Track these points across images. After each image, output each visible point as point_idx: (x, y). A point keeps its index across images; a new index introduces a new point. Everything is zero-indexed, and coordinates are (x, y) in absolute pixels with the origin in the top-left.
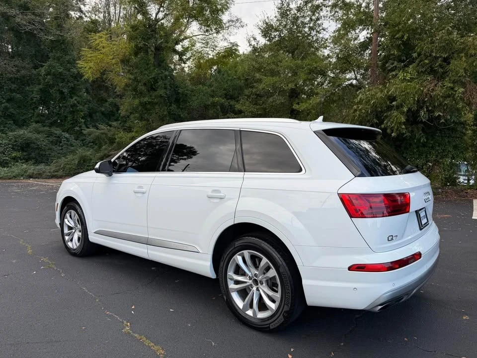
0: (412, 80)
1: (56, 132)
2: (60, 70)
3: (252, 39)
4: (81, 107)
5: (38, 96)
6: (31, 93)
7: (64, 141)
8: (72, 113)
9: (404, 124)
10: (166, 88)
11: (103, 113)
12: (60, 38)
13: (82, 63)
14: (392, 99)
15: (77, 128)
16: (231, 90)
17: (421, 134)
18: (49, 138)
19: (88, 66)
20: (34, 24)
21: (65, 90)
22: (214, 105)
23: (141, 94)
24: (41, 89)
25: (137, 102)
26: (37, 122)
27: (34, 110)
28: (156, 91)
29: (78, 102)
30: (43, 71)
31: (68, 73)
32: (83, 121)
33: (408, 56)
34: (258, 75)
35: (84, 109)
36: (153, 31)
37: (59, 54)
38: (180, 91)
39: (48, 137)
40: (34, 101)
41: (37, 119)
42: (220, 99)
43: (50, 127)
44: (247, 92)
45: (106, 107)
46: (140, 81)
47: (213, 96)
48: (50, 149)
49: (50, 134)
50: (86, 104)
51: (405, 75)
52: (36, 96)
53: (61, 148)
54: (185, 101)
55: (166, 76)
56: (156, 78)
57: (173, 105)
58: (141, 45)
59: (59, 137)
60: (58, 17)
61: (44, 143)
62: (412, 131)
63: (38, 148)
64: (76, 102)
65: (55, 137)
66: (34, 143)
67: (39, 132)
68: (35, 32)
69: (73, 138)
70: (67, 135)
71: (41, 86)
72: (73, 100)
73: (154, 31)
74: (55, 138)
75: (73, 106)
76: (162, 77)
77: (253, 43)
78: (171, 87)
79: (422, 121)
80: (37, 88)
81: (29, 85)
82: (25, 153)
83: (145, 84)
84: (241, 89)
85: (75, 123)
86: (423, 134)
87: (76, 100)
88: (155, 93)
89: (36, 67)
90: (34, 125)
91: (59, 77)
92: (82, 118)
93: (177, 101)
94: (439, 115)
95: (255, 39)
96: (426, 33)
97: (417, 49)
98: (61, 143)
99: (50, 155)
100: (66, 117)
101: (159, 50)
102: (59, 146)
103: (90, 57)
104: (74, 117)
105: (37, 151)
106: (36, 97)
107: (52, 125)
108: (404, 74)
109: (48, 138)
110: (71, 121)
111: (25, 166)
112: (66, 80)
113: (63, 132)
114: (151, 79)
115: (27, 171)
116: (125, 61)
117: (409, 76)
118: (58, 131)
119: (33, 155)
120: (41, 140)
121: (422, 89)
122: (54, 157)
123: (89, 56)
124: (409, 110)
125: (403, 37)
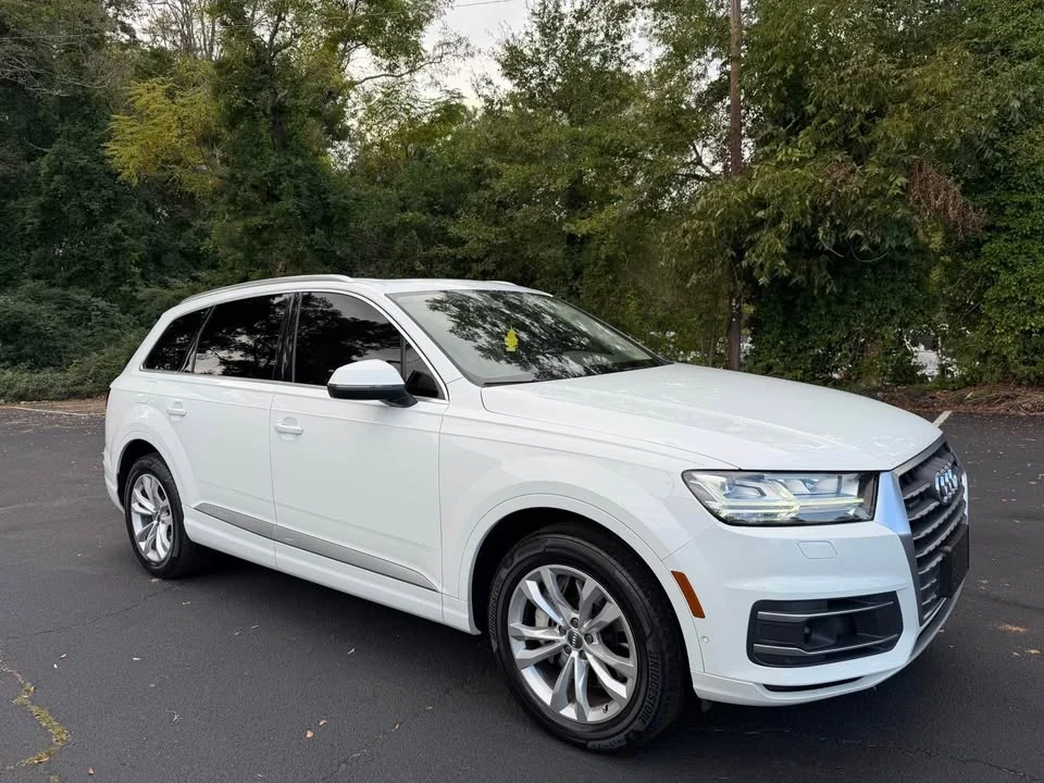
0: (802, 162)
1: (77, 297)
2: (82, 163)
3: (483, 83)
4: (132, 241)
5: (35, 220)
6: (19, 214)
7: (97, 316)
8: (113, 254)
9: (784, 256)
10: (299, 195)
11: (182, 253)
12: (80, 92)
13: (113, 147)
14: (760, 203)
15: (125, 288)
16: (442, 195)
17: (825, 277)
18: (64, 312)
19: (127, 153)
20: (18, 65)
21: (95, 206)
22: (405, 227)
23: (248, 209)
24: (42, 205)
25: (239, 226)
26: (36, 277)
27: (28, 251)
28: (279, 200)
29: (125, 231)
30: (43, 165)
31: (99, 167)
32: (137, 270)
33: (799, 110)
34: (490, 161)
35: (139, 247)
36: (265, 72)
37: (78, 128)
38: (332, 199)
39: (61, 309)
40: (27, 232)
41: (36, 271)
42: (417, 213)
43: (65, 287)
44: (473, 197)
45: (189, 238)
46: (242, 183)
47: (403, 209)
48: (65, 335)
49: (64, 304)
50: (143, 234)
51: (790, 151)
52: (32, 221)
53: (89, 332)
54: (344, 222)
55: (299, 170)
56: (277, 174)
57: (317, 230)
58: (239, 103)
59: (85, 309)
60: (71, 46)
61: (53, 324)
62: (808, 272)
63: (39, 335)
64: (120, 231)
65: (77, 308)
66: (29, 324)
67: (39, 300)
68: (21, 81)
69: (117, 309)
70: (103, 304)
71: (41, 199)
72: (113, 228)
73: (269, 71)
74: (75, 312)
75: (116, 239)
76: (288, 171)
77: (486, 92)
78: (312, 191)
79: (823, 247)
80: (33, 203)
81: (16, 198)
82: (10, 347)
83: (254, 187)
84: (462, 189)
85: (121, 276)
86: (829, 277)
87: (119, 225)
88: (276, 206)
89: (30, 157)
90: (30, 284)
91: (81, 178)
92: (137, 265)
93: (327, 221)
94: (857, 236)
95: (490, 83)
96: (829, 62)
97: (814, 95)
98: (90, 320)
99: (65, 347)
100: (100, 264)
101: (282, 112)
102: (86, 327)
103: (131, 133)
104: (116, 264)
105: (37, 341)
106: (32, 224)
107: (70, 281)
108: (787, 149)
109: (60, 312)
110: (111, 272)
111: (9, 374)
112: (96, 183)
113: (93, 296)
114: (265, 175)
115: (14, 385)
116: (208, 139)
117: (798, 153)
118: (81, 295)
119: (28, 349)
120: (46, 316)
121: (821, 180)
122: (76, 351)
123: (128, 131)
124: (796, 227)
125: (784, 69)
